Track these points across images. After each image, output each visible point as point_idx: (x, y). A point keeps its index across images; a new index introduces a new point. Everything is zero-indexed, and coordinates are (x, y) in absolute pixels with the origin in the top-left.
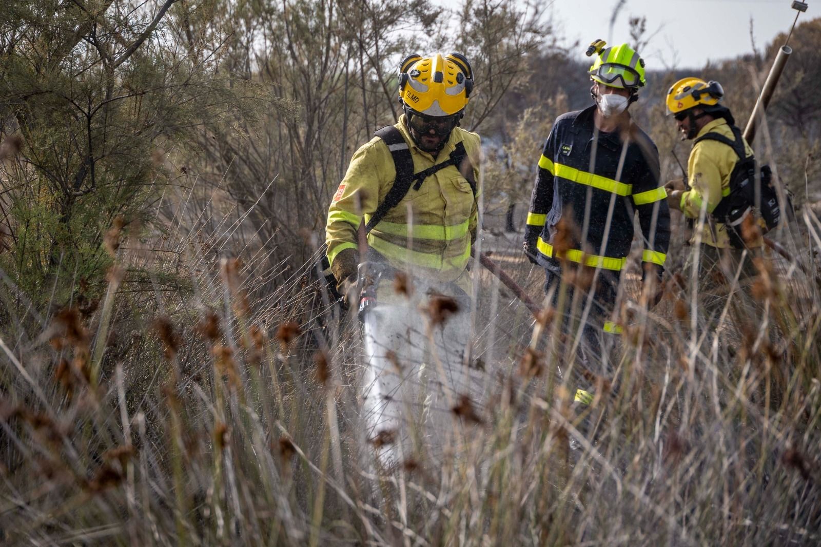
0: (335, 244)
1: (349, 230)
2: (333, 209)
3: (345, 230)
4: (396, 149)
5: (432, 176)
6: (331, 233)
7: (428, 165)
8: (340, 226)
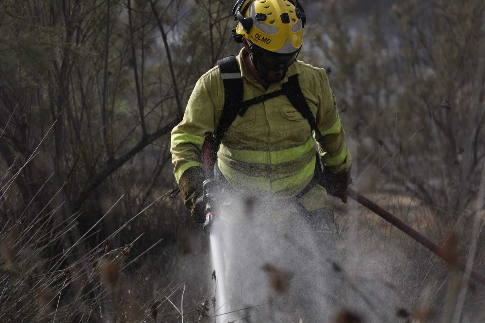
0: (180, 163)
1: (193, 150)
2: (175, 133)
3: (189, 151)
4: (227, 78)
5: (261, 104)
6: (177, 154)
7: (258, 94)
8: (183, 148)
